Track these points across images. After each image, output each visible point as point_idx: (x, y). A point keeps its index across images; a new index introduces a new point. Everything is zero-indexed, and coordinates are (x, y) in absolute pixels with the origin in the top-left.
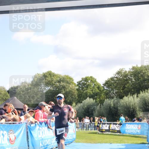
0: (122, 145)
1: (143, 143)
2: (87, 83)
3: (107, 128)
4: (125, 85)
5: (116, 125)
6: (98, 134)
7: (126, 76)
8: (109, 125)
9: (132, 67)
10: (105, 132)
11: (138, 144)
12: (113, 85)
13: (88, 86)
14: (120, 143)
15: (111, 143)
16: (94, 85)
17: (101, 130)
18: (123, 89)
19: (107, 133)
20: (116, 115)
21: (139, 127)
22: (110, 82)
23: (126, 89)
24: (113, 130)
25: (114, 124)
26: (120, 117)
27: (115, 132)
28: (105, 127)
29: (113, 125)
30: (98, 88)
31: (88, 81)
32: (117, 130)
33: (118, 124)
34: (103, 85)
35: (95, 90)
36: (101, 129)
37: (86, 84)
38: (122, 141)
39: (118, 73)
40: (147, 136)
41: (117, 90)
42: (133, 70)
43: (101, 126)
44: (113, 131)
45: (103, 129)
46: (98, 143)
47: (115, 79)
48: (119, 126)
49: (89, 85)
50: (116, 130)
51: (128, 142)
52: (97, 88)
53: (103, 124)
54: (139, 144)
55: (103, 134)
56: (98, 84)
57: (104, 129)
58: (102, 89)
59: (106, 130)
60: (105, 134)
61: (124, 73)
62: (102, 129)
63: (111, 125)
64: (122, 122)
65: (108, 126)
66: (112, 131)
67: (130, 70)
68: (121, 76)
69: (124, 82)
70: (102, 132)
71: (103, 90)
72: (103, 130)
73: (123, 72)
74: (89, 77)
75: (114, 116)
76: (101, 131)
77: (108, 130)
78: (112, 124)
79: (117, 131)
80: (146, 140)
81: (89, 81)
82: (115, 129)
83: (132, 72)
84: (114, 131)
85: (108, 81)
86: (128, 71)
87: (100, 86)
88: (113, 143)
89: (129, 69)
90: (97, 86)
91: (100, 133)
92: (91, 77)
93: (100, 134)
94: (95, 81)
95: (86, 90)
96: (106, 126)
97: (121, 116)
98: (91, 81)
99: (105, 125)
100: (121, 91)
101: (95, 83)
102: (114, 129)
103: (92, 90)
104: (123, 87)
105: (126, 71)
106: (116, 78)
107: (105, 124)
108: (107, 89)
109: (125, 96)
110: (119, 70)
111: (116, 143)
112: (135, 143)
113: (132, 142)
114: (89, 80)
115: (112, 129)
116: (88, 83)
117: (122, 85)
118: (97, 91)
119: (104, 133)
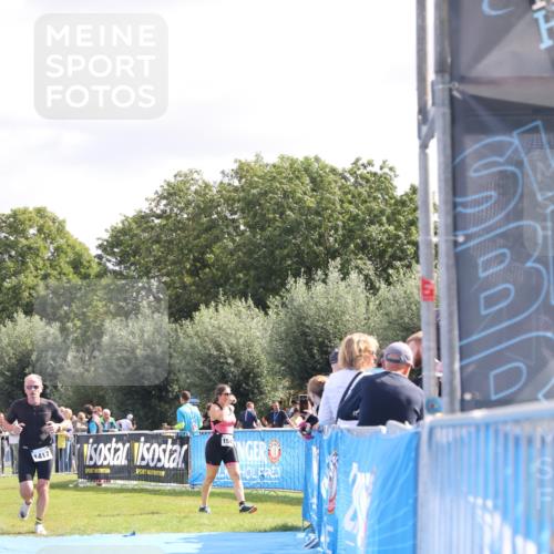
0: (187, 540)
1: (285, 528)
2: (23, 241)
3: (121, 460)
4: (203, 253)
5: (163, 446)
6: (76, 488)
7: (207, 207)
8: (128, 445)
9: (235, 166)
10: (107, 478)
11: (260, 531)
12: (149, 251)
13: (22, 255)
14: (178, 530)
15: (134, 534)
16: (57, 249)
17: (88, 471)
18: (194, 272)
19: (120, 482)
20: (161, 398)
21: (275, 451)
22: (132, 239)
23: (207, 270)
24: (147, 467)
25: (149, 439)
26: (181, 405)
27: (158, 479)
28: (111, 456)
29: (148, 445)
30: (77, 264)
31: (23, 233)
32: (166, 466)
33: (170, 441)
34: (99, 252)
35: (60, 274)
36: (88, 463)
37: (13, 245)
38: (187, 520)
39: (172, 193)
40: (301, 495)
41: (168, 275)
42: (241, 178)
43: (87, 449)
44: (149, 472)
45: (99, 463)
46: (71, 534)
47: (157, 221)
48: (177, 447)
49: (30, 248)
50: (162, 468)
51: (214, 525)
52: (68, 263)
53: (99, 440)
54: (265, 531)
55: (98, 489)
56: (73, 248)
57: (108, 466)
58: (95, 269)
59: (112, 468)
60: (106, 490)
61: (196, 192)
62: (95, 466)
63: (136, 445)
64: (188, 427)
65: (123, 449)
66: (143, 471)
67: (226, 181)
68: (182, 210)
69: (198, 237)
70: (95, 477)
71: (100, 276)
72: (102, 470)
73: (193, 188)
74: (31, 209)
75: (154, 402)
76: (92, 475)
77: (126, 472)
78: (142, 439)
79: (168, 470)
80: (299, 510)
81: (33, 231)
82: (159, 465)
83: (236, 190)
84: (155, 473)
85: (124, 232)
86: (218, 182)
87: (86, 257)
88: (143, 530)
89: (223, 172)
90: (71, 256)
91: (83, 482)
92: (40, 212)
93: (86, 489)
94: (61, 230)
95: (15, 274)
96: (117, 450)
97: (186, 398)
98: (40, 230)
99: (108, 445)
100: (188, 280)
101: (62, 242)
102: (152, 465)
103: (45, 277)
104: (195, 260)
105: (207, 186)
106: (158, 217)
107: (107, 439)
108: (117, 268)
109: (202, 307)
110: (172, 180)
111: (158, 532)
112: (246, 526)
113: (234, 524)
114: (31, 227)
115: (144, 463)
116: (27, 239)
117: (190, 251)
118: (69, 281)
119: (104, 485)
